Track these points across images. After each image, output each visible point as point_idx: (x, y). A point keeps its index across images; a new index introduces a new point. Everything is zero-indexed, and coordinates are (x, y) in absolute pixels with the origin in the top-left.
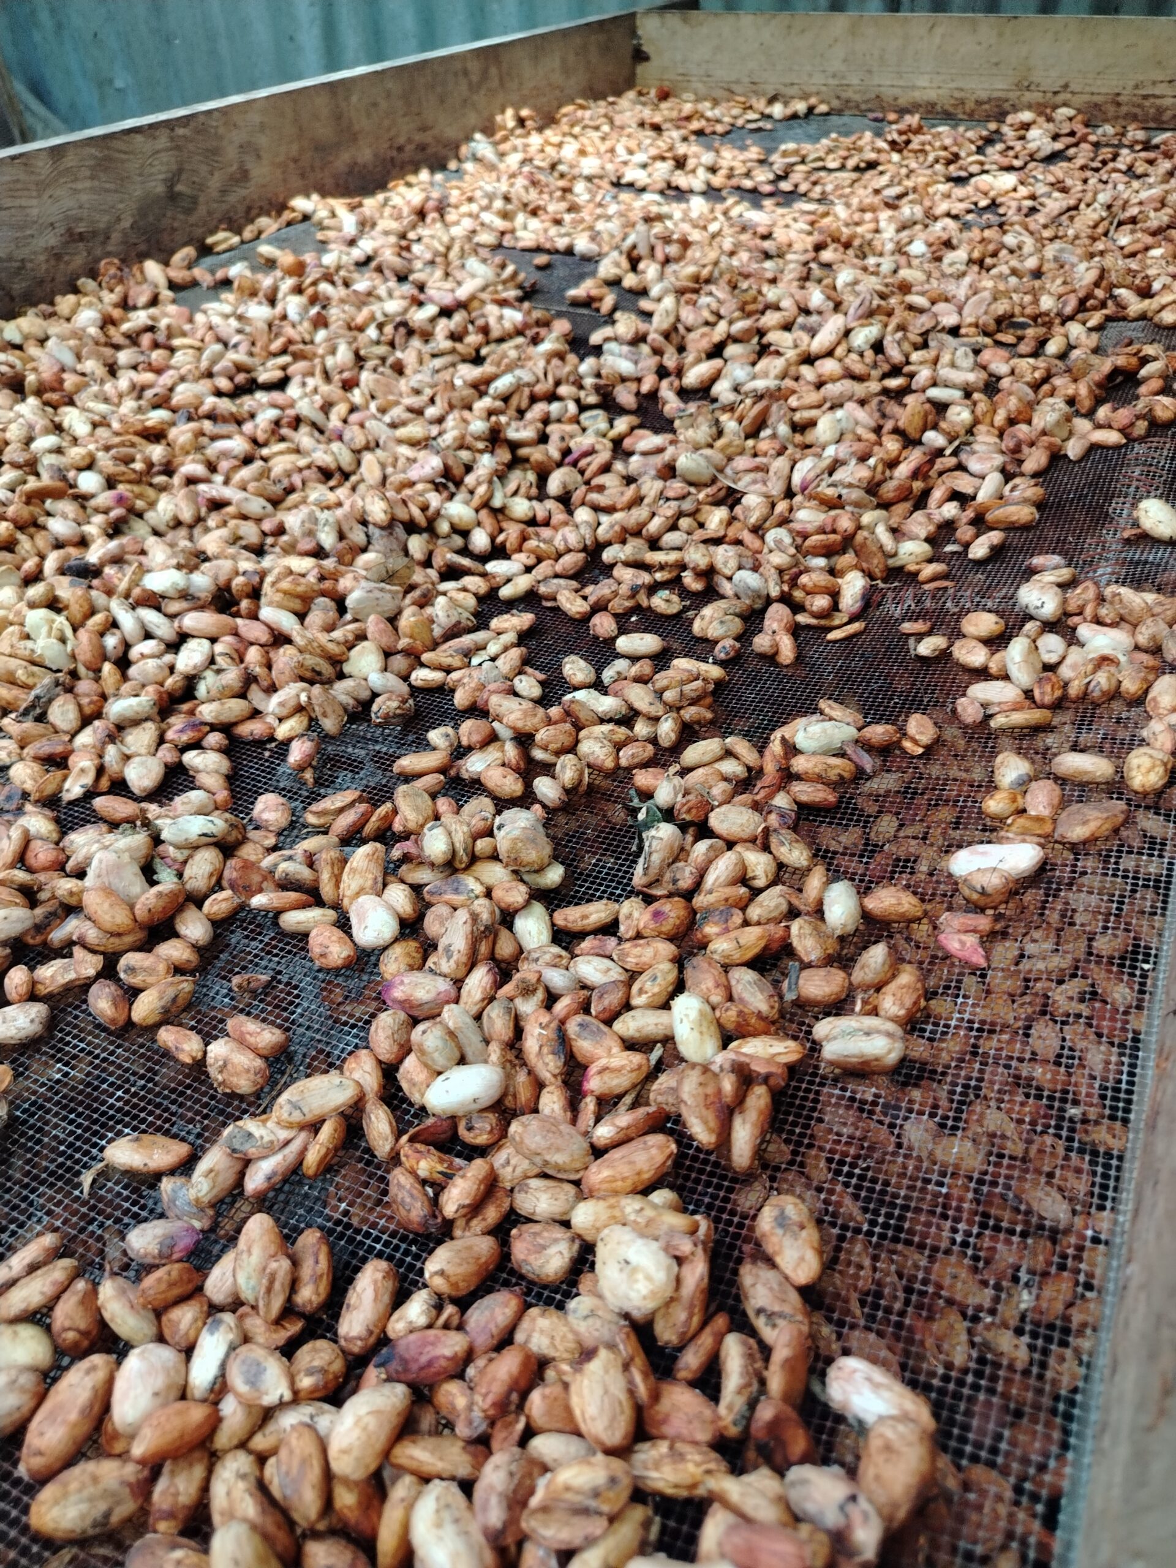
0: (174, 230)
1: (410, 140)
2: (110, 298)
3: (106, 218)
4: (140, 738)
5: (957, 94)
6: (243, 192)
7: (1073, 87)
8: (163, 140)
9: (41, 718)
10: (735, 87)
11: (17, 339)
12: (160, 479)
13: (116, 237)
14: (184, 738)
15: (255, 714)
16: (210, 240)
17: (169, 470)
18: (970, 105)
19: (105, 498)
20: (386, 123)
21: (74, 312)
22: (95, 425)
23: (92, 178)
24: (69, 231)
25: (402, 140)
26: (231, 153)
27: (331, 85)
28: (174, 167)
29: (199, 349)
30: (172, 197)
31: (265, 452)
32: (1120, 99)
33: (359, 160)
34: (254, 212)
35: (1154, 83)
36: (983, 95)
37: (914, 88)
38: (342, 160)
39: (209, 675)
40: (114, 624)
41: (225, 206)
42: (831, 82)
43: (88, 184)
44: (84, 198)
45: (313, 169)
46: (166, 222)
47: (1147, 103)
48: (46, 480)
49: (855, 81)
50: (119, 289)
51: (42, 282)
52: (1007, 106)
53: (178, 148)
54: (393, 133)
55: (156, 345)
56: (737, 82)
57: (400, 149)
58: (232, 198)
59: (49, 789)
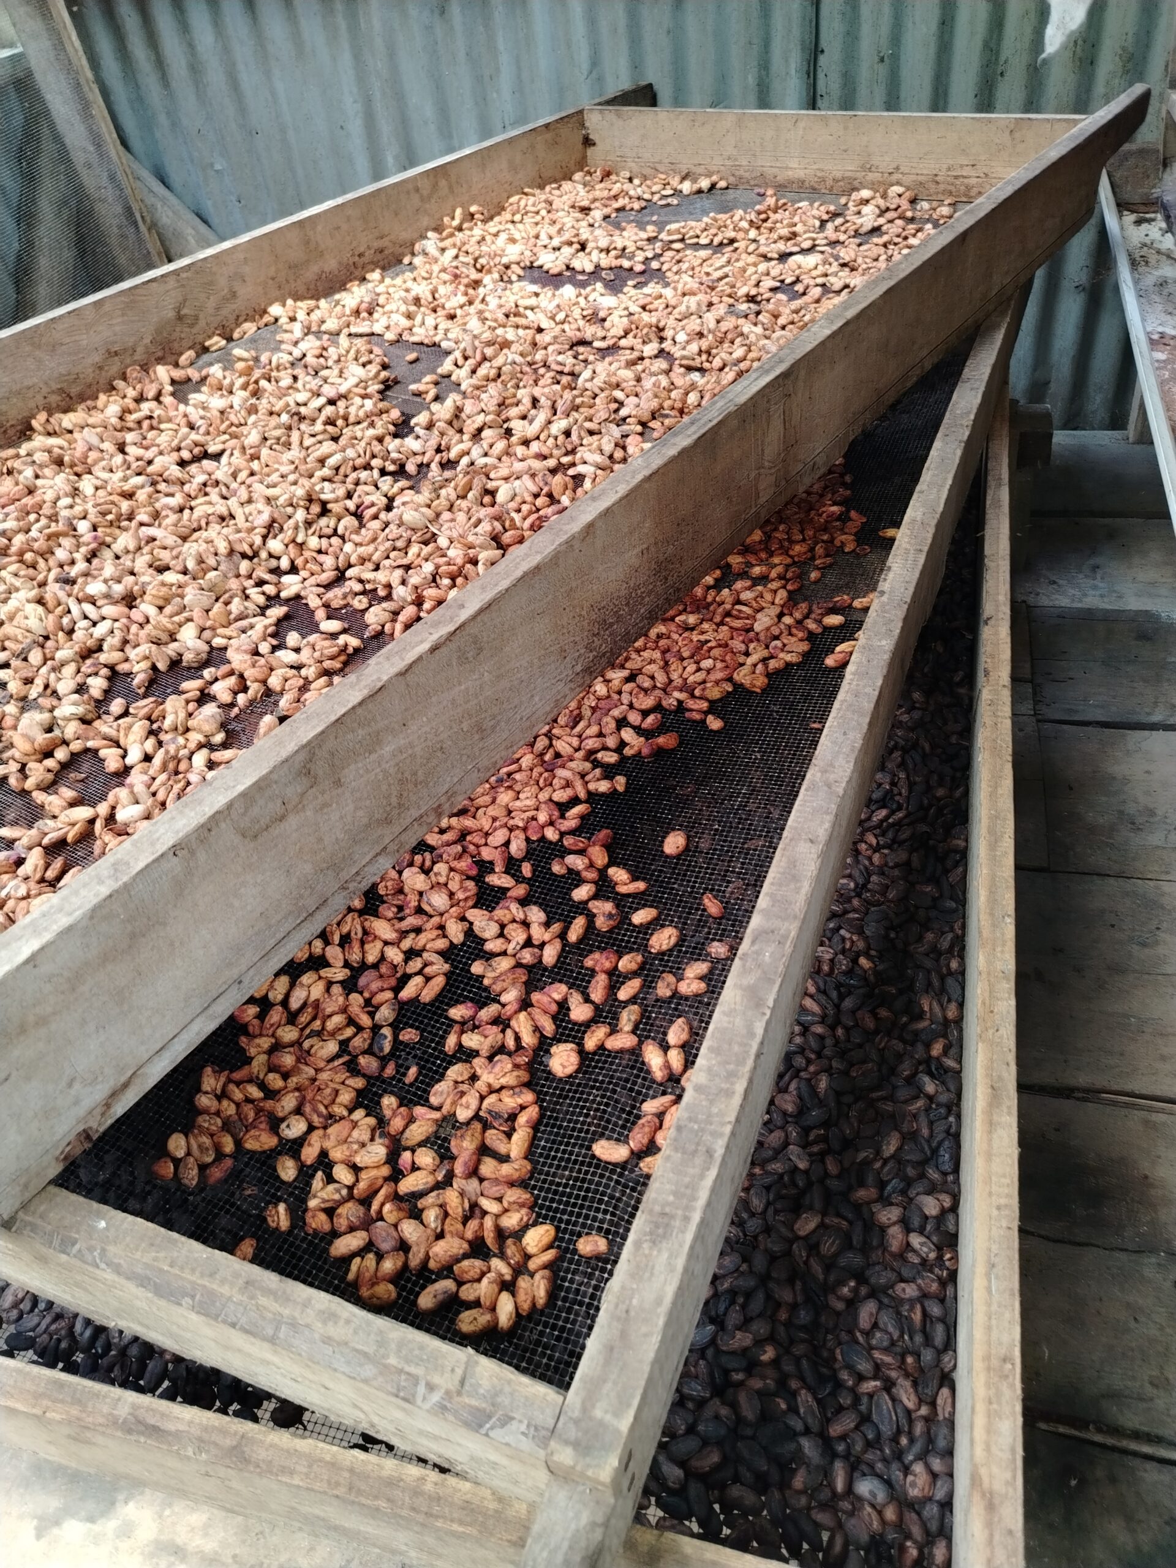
0: (181, 339)
1: (369, 248)
2: (131, 393)
3: (132, 340)
4: (69, 670)
5: (819, 174)
6: (234, 306)
7: (902, 169)
8: (172, 283)
9: (25, 659)
10: (658, 166)
11: (70, 427)
12: (125, 523)
13: (140, 350)
14: (89, 671)
15: (127, 660)
16: (207, 344)
17: (130, 518)
18: (829, 183)
19: (88, 537)
20: (348, 239)
21: (106, 406)
22: (97, 488)
23: (123, 315)
24: (108, 352)
25: (362, 249)
26: (222, 282)
27: (300, 223)
28: (181, 299)
29: (176, 431)
30: (180, 318)
31: (193, 503)
32: (938, 179)
33: (327, 269)
34: (241, 319)
35: (962, 166)
36: (838, 175)
37: (787, 168)
38: (311, 272)
39: (109, 639)
40: (69, 612)
41: (219, 318)
42: (727, 163)
43: (119, 320)
44: (117, 328)
45: (287, 281)
46: (176, 335)
47: (958, 182)
48: (61, 526)
49: (745, 163)
50: (139, 386)
51: (90, 386)
52: (856, 183)
53: (183, 286)
54: (355, 244)
55: (152, 428)
56: (660, 162)
57: (360, 255)
58: (225, 312)
59: (22, 694)
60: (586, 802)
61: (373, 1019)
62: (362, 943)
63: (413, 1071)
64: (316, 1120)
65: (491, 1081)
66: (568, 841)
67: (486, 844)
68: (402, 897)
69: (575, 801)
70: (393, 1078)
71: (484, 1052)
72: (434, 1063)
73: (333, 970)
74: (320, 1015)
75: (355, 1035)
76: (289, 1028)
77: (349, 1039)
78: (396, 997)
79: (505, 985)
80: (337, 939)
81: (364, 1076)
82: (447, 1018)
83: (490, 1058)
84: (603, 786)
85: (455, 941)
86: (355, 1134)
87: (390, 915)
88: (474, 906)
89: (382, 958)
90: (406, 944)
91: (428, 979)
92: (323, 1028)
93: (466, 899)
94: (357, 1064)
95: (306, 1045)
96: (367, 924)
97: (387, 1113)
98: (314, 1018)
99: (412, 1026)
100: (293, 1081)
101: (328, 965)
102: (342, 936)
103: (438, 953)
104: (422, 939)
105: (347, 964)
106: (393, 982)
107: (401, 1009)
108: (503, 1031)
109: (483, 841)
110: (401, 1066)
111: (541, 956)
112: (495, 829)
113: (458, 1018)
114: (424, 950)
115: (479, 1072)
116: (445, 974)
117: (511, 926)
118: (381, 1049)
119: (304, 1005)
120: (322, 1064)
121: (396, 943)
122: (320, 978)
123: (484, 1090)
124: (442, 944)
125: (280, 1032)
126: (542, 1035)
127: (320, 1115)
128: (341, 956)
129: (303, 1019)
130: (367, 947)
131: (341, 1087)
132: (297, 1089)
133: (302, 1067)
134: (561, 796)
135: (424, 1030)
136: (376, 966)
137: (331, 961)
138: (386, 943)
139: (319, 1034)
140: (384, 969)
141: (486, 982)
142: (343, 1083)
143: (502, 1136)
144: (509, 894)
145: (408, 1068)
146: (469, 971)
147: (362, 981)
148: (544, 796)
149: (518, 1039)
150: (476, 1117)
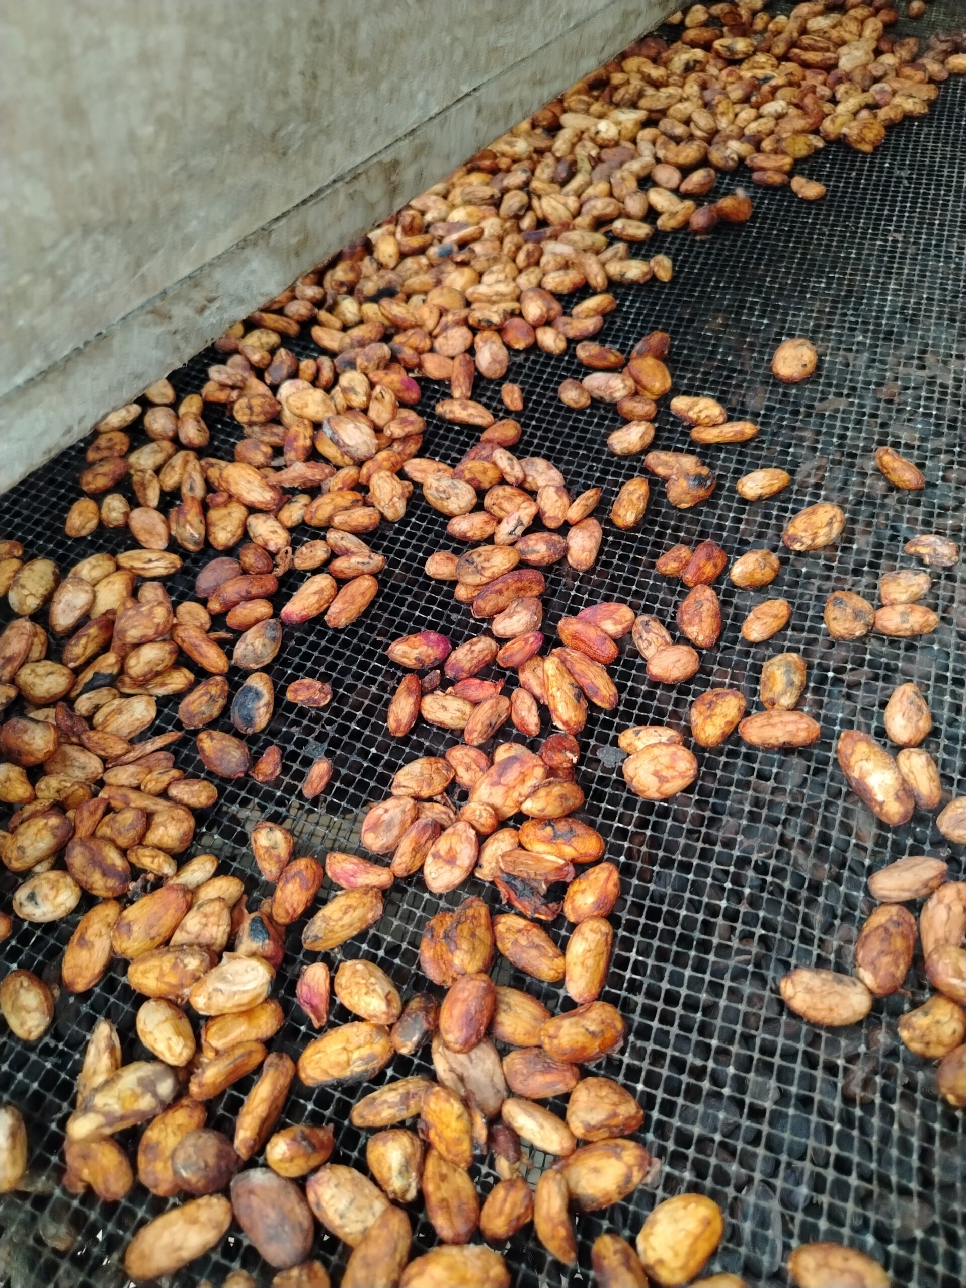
60: (606, 291)
61: (229, 655)
62: (205, 507)
63: (320, 770)
64: (99, 884)
65: (497, 801)
66: (584, 352)
67: (432, 350)
68: (279, 430)
69: (584, 290)
70: (277, 783)
71: (476, 737)
72: (364, 754)
73: (147, 555)
74: (116, 643)
75: (190, 688)
76: (49, 665)
77: (177, 697)
78: (276, 615)
79: (501, 600)
80: (153, 496)
81: (211, 776)
82: (384, 659)
83: (488, 749)
84: (635, 270)
85: (390, 514)
86: (193, 923)
87: (260, 458)
88: (420, 454)
89: (245, 537)
90: (294, 512)
91: (341, 582)
92: (122, 671)
93: (405, 439)
94: (196, 750)
95: (83, 704)
96: (213, 473)
97: (268, 869)
98: (105, 648)
99: (312, 674)
100: (50, 786)
101: (136, 545)
102: (163, 493)
103: (356, 533)
104: (323, 508)
105: (173, 546)
106: (270, 584)
107: (287, 637)
108: (507, 692)
109: (427, 343)
110: (293, 756)
111: (567, 549)
112: (446, 328)
113: (409, 662)
114: (328, 526)
115: (465, 777)
116: (374, 575)
117: (499, 491)
118: (249, 721)
119: (85, 620)
120: (118, 748)
121: (273, 511)
122: (118, 568)
123: (485, 820)
124: (362, 517)
125: (26, 676)
126: (592, 706)
127: (107, 871)
128: (161, 528)
129: (79, 649)
130: (214, 514)
131: (161, 805)
132: (60, 807)
133: (73, 752)
134: (557, 281)
135: (337, 684)
136: (231, 552)
137: (142, 537)
138: (252, 509)
139: (114, 682)
140: (250, 558)
141: (461, 593)
142: (163, 794)
143: (539, 937)
144: (485, 436)
145: (308, 762)
146: (420, 572)
147: (206, 579)
148: (526, 280)
149: (544, 712)
150: (471, 882)
